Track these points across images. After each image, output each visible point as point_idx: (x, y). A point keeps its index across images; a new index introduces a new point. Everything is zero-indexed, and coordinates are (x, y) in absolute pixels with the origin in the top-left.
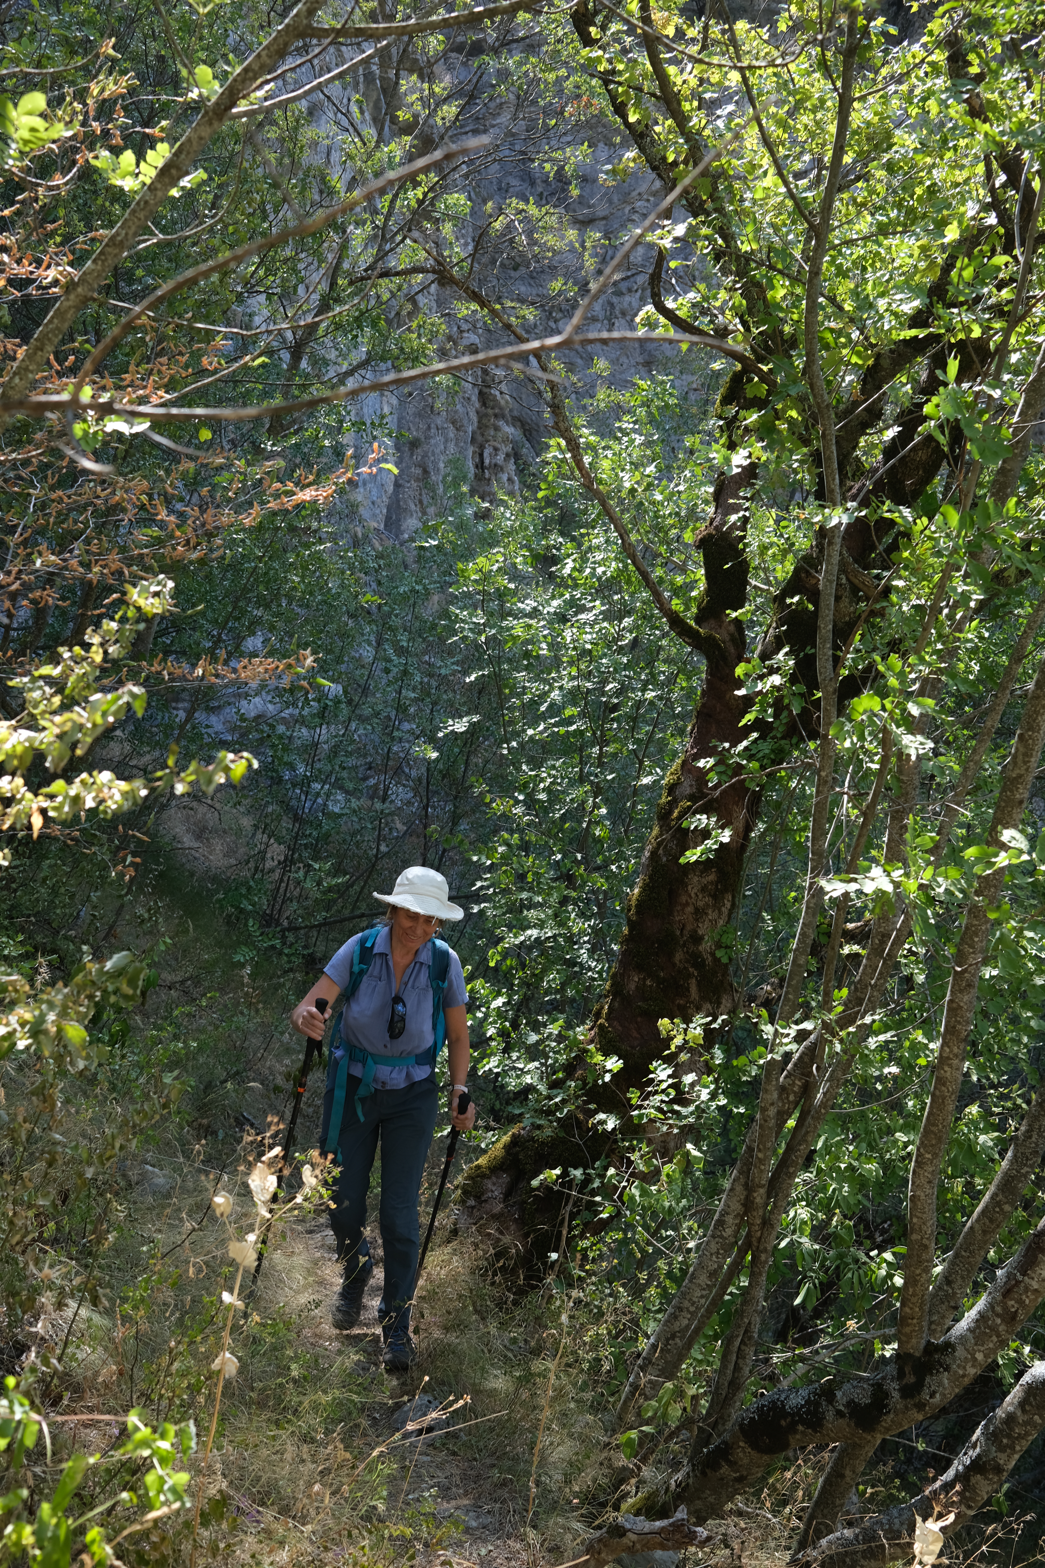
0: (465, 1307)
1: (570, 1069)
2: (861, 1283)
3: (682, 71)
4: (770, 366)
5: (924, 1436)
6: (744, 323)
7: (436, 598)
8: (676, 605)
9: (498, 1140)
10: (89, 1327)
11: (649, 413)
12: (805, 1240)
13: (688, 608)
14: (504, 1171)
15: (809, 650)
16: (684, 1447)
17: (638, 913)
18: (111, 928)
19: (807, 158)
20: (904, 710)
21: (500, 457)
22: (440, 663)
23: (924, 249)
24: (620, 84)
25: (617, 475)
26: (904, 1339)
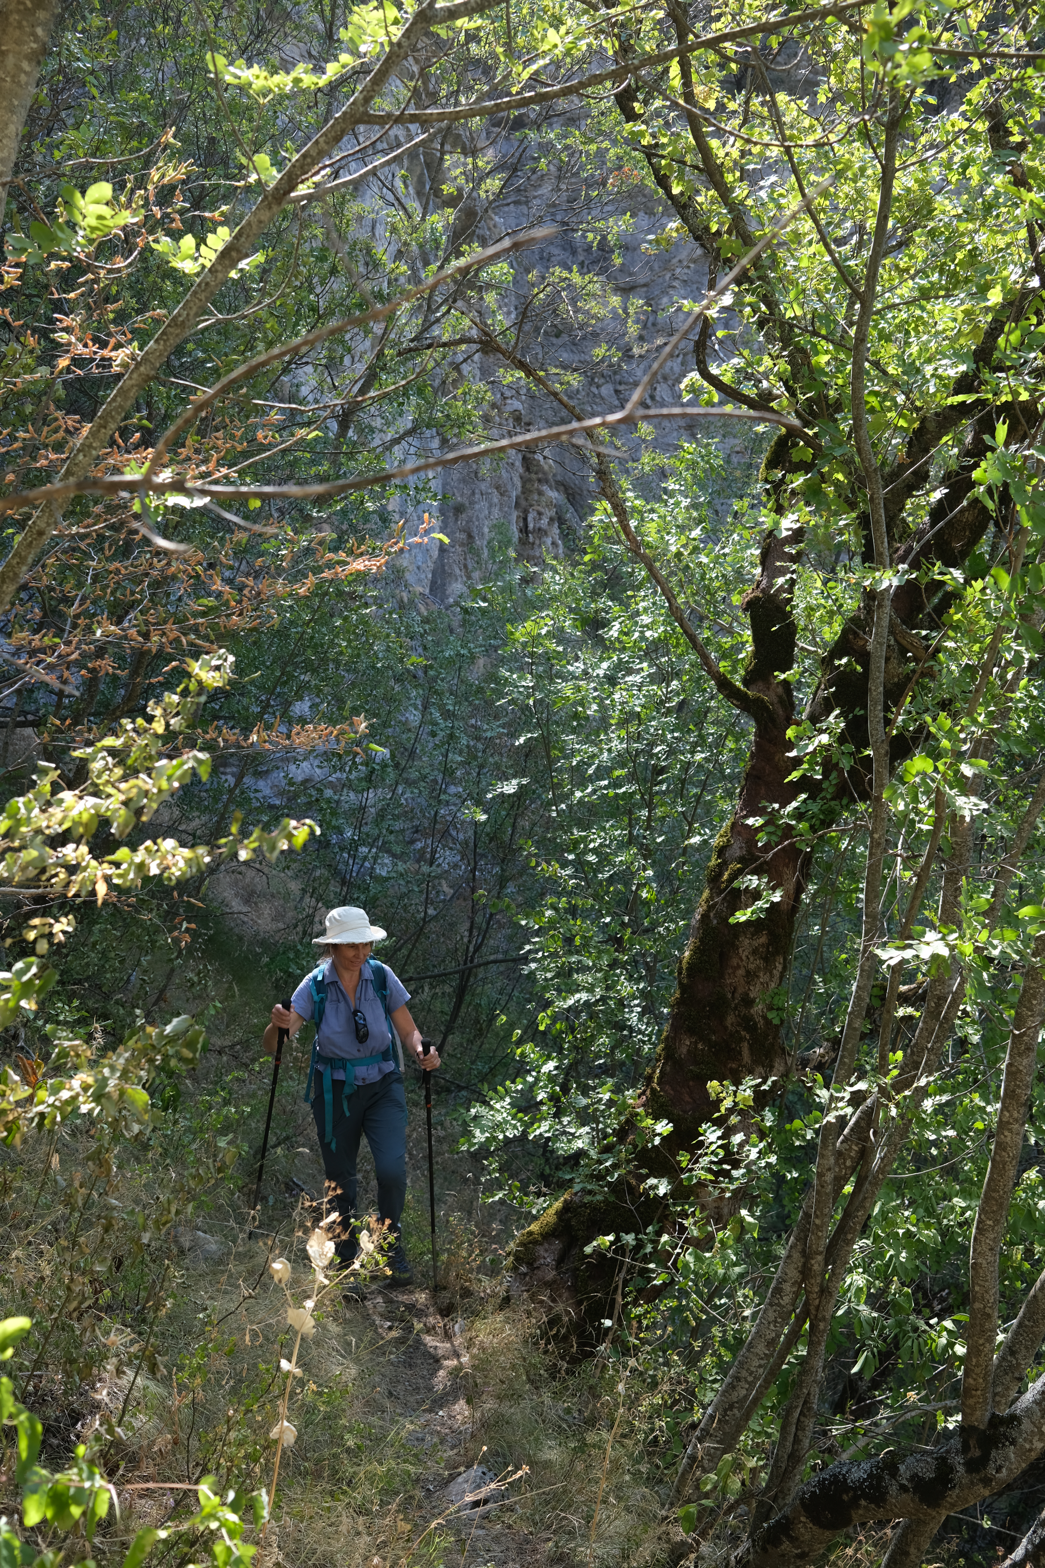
0: (518, 1376)
1: (622, 1134)
2: (920, 1351)
3: (724, 145)
4: (816, 430)
5: (988, 1514)
6: (788, 388)
7: (481, 662)
8: (723, 666)
9: (550, 1206)
10: (145, 1396)
11: (694, 476)
12: (862, 1307)
13: (734, 671)
14: (557, 1237)
15: (859, 712)
16: (742, 1522)
17: (689, 976)
18: (162, 991)
19: (848, 224)
20: (957, 772)
21: (544, 522)
22: (485, 727)
23: (967, 313)
24: (663, 157)
25: (662, 538)
26: (968, 1411)
